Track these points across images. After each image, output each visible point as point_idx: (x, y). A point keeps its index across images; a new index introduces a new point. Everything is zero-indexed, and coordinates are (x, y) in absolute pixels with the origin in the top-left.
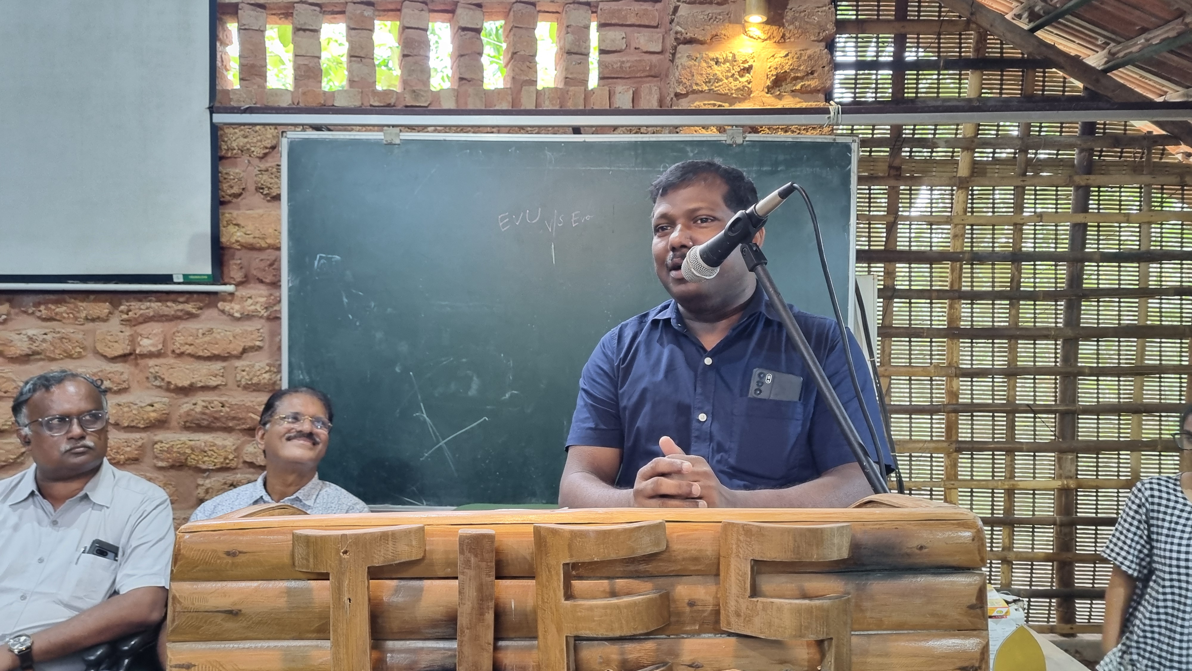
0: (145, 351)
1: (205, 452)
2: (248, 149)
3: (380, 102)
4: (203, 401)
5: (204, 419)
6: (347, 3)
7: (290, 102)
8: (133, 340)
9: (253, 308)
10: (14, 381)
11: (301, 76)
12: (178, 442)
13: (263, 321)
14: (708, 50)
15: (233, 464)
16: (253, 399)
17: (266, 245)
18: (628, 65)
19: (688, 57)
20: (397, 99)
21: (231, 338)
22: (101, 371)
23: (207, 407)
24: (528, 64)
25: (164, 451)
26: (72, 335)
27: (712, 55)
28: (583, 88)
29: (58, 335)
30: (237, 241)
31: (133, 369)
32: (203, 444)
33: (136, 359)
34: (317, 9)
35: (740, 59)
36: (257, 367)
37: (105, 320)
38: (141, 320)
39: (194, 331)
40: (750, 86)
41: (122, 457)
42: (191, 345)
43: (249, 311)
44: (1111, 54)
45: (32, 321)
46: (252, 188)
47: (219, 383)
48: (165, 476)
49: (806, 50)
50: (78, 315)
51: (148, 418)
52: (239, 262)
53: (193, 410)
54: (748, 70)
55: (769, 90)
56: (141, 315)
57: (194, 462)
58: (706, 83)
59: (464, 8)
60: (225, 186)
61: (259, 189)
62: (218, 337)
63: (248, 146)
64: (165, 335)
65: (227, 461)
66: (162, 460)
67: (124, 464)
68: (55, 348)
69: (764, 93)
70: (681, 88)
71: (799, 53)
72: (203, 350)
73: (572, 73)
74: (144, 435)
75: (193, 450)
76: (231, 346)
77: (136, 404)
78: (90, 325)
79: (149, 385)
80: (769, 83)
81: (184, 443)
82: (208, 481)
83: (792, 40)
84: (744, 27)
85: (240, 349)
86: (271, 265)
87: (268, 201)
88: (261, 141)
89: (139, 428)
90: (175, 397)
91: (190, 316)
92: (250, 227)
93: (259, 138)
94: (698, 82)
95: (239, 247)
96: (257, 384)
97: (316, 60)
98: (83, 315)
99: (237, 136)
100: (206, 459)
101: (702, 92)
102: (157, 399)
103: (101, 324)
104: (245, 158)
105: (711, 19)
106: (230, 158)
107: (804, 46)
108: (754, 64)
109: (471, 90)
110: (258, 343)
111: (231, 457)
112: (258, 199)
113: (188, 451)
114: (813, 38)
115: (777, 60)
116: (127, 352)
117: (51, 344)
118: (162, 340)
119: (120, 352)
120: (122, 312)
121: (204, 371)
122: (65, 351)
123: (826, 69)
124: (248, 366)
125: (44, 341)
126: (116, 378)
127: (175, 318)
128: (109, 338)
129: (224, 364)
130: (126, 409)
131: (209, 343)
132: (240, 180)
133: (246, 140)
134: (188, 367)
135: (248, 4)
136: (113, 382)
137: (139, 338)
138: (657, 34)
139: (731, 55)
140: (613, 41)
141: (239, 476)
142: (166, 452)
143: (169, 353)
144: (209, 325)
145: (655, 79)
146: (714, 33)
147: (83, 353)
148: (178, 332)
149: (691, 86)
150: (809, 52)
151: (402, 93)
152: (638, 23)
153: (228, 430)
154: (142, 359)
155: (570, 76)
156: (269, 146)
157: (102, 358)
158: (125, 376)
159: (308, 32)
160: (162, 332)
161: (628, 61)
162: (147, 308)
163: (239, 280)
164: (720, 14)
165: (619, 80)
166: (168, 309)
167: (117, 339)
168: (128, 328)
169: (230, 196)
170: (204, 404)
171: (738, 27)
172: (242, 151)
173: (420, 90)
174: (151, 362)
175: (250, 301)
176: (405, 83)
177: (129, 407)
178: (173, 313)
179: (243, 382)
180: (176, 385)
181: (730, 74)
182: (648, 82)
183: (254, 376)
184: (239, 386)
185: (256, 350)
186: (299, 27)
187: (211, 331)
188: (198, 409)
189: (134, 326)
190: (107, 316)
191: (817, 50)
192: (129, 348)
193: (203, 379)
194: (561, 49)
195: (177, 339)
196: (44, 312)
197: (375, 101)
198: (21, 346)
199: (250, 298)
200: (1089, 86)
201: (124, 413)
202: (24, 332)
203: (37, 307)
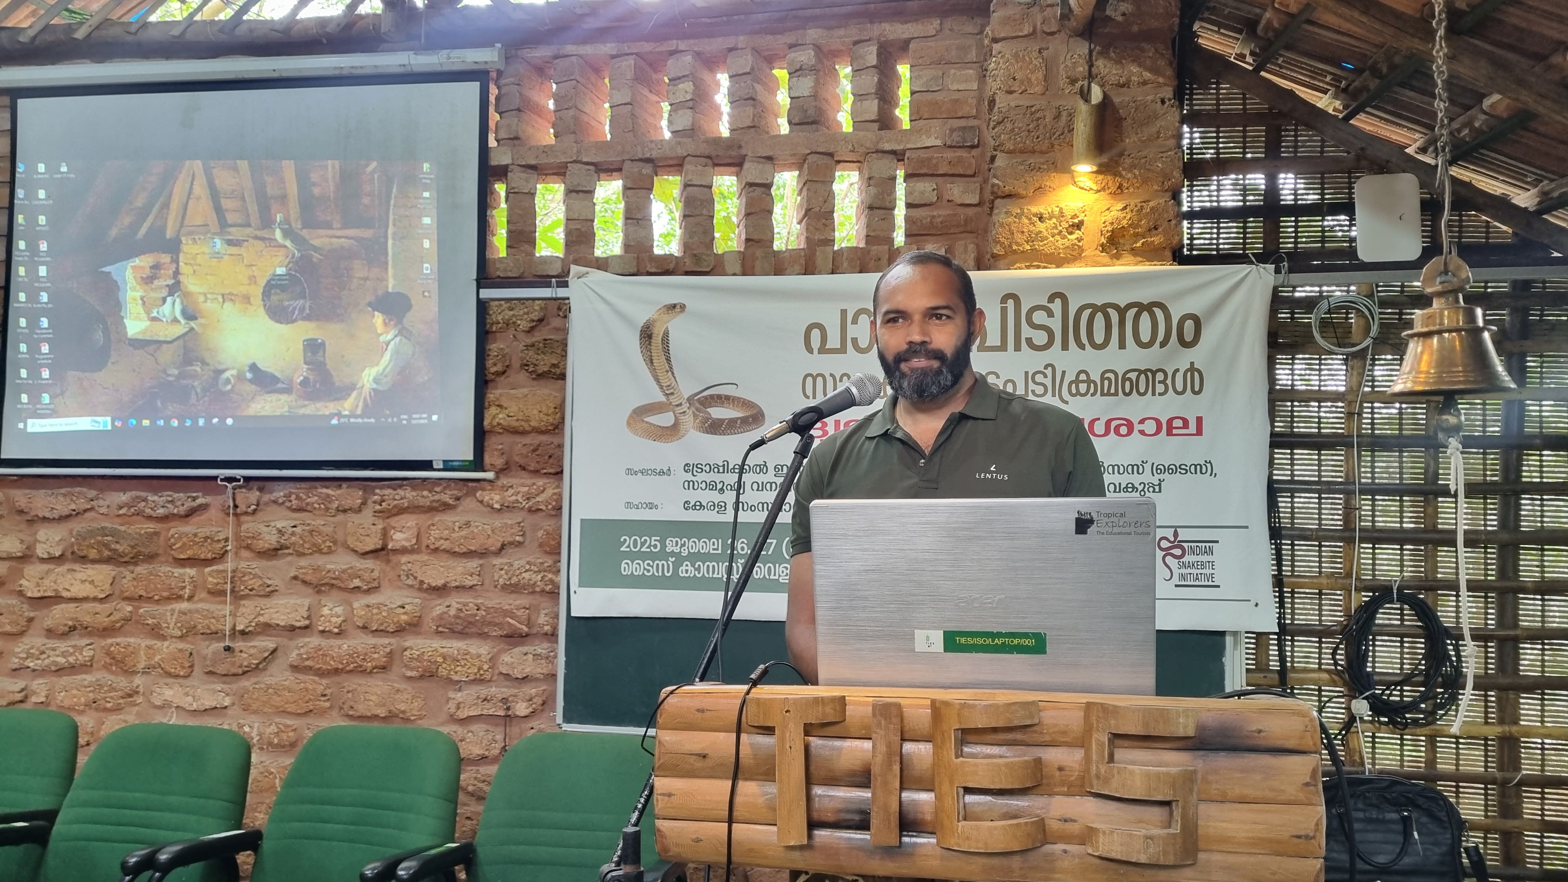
0: (398, 546)
1: (458, 661)
2: (514, 323)
3: (657, 268)
4: (457, 603)
5: (457, 624)
6: (624, 161)
7: (560, 270)
8: (385, 534)
9: (514, 498)
10: (260, 578)
11: (573, 242)
12: (430, 649)
13: (524, 514)
14: (1030, 203)
15: (488, 676)
16: (511, 602)
17: (530, 429)
18: (939, 220)
19: (1006, 213)
20: (677, 264)
21: (490, 533)
22: (351, 568)
23: (461, 610)
24: (824, 221)
25: (414, 658)
26: (322, 528)
27: (1034, 209)
28: (886, 247)
29: (308, 528)
30: (499, 424)
31: (383, 565)
32: (456, 652)
33: (388, 554)
34: (592, 168)
35: (1068, 214)
36: (516, 564)
37: (359, 510)
38: (395, 511)
39: (450, 524)
40: (1081, 244)
41: (369, 664)
42: (447, 539)
43: (509, 502)
44: (1544, 194)
45: (283, 512)
46: (516, 364)
47: (475, 583)
48: (414, 688)
49: (1149, 201)
50: (329, 506)
51: (398, 621)
52: (500, 447)
53: (446, 613)
54: (1079, 226)
55: (1103, 248)
56: (395, 506)
57: (445, 673)
58: (1027, 242)
59: (753, 161)
60: (489, 363)
61: (524, 366)
62: (476, 531)
63: (514, 319)
64: (419, 529)
65: (482, 672)
66: (412, 669)
67: (371, 672)
68: (304, 541)
69: (1098, 252)
70: (998, 247)
71: (1139, 205)
72: (459, 546)
73: (874, 231)
74: (393, 640)
75: (444, 658)
76: (490, 542)
77: (385, 606)
78: (341, 517)
79: (400, 584)
80: (1103, 240)
81: (436, 650)
82: (459, 694)
83: (1131, 190)
84: (1073, 178)
85: (499, 545)
86: (534, 451)
87: (534, 379)
88: (527, 313)
89: (388, 632)
90: (428, 597)
91: (446, 507)
92: (513, 409)
93: (526, 310)
94: (1019, 240)
95: (501, 431)
96: (516, 585)
97: (589, 223)
98: (335, 505)
99: (502, 308)
100: (459, 668)
101: (1023, 252)
102: (408, 600)
103: (354, 515)
104: (511, 332)
105: (1032, 169)
106: (495, 332)
107: (1146, 198)
108: (1085, 219)
109: (759, 253)
110: (518, 538)
111: (486, 667)
112: (523, 377)
113: (440, 659)
114: (1156, 187)
115: (1112, 213)
116: (379, 546)
117: (301, 538)
118: (416, 534)
119: (371, 547)
120: (375, 502)
121: (460, 569)
122: (314, 545)
123: (1173, 222)
124: (506, 564)
125: (293, 534)
126: (366, 576)
127: (431, 509)
128: (361, 531)
129: (481, 562)
130: (375, 611)
131: (466, 538)
132: (504, 356)
133: (512, 313)
134: (442, 564)
135: (519, 165)
136: (363, 580)
137: (392, 532)
138: (974, 184)
139: (1058, 209)
140: (922, 193)
141: (494, 689)
142: (416, 659)
143: (423, 548)
144: (466, 519)
145: (972, 235)
146: (1037, 185)
147: (333, 548)
148: (433, 525)
149: (1010, 246)
150: (1151, 204)
151: (683, 257)
152: (950, 172)
153: (483, 636)
154: (394, 554)
155: (872, 234)
156: (536, 319)
157: (352, 553)
158: (376, 574)
159: (581, 194)
160: (417, 524)
161: (939, 216)
162: (402, 499)
163: (499, 467)
164: (1043, 164)
165: (929, 238)
166: (423, 500)
167: (369, 533)
168: (381, 521)
169: (493, 374)
170: (459, 606)
171: (1066, 177)
172: (508, 325)
173: (702, 254)
174: (404, 559)
175: (511, 491)
176: (686, 246)
177: (379, 608)
178: (428, 504)
179: (501, 581)
180: (429, 584)
181: (1056, 231)
182: (962, 239)
183: (513, 575)
184: (496, 587)
185: (516, 546)
186: (572, 188)
187: (468, 524)
188: (453, 612)
189: (388, 518)
190: (360, 507)
191: (1162, 201)
192: (381, 542)
193: (459, 578)
194: (862, 203)
195: (432, 532)
196: (294, 502)
197: (652, 267)
198: (270, 539)
199: (511, 487)
200: (1519, 232)
201: (373, 614)
202: (273, 524)
203: (288, 496)
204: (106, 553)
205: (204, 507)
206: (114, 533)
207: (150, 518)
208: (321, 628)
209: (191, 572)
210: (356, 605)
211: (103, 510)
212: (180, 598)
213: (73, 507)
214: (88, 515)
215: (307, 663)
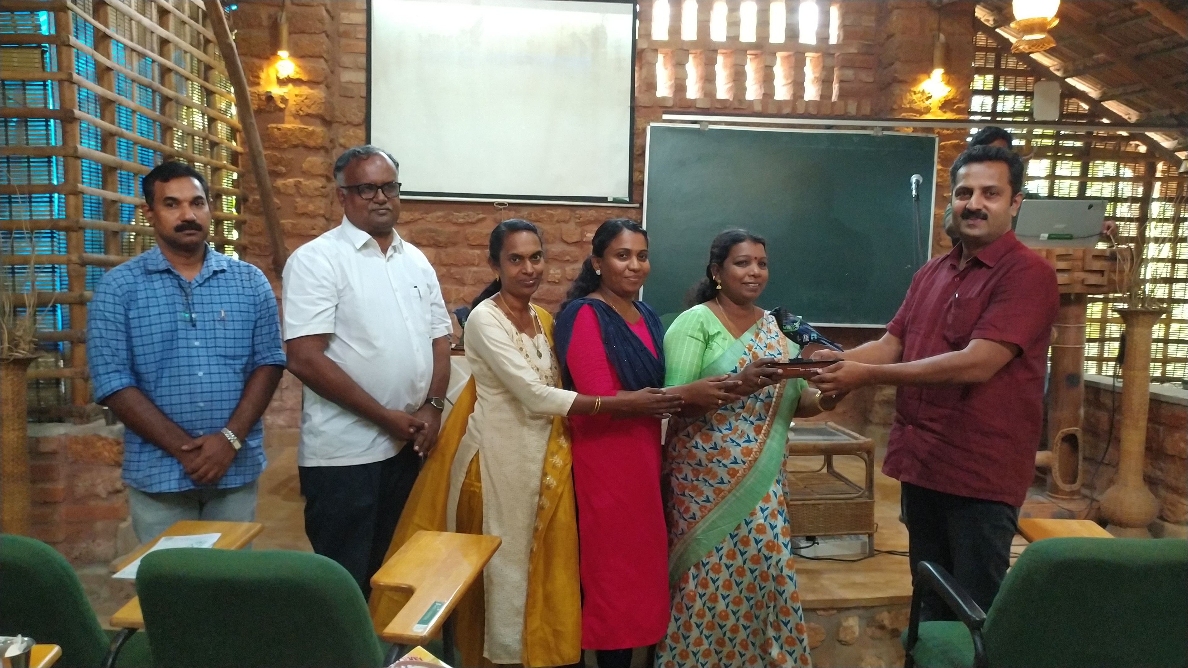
3: (720, 107)
7: (671, 106)
8: (582, 234)
11: (675, 89)
14: (910, 86)
18: (855, 89)
19: (899, 89)
20: (730, 106)
22: (565, 250)
24: (801, 86)
26: (550, 230)
27: (912, 89)
28: (829, 101)
30: (640, 180)
31: (580, 249)
33: (582, 244)
35: (926, 92)
37: (568, 221)
38: (587, 222)
40: (931, 107)
50: (553, 219)
52: (640, 192)
54: (930, 98)
55: (941, 108)
56: (588, 220)
58: (908, 104)
69: (937, 110)
70: (896, 107)
71: (956, 88)
73: (824, 92)
78: (558, 225)
80: (940, 105)
83: (952, 83)
84: (933, 75)
94: (905, 103)
95: (641, 184)
97: (684, 81)
98: (556, 219)
101: (907, 109)
103: (564, 224)
108: (934, 95)
115: (945, 93)
116: (579, 240)
119: (575, 240)
120: (577, 218)
126: (573, 254)
128: (571, 232)
136: (571, 256)
137: (586, 233)
139: (922, 90)
140: (847, 76)
147: (555, 240)
149: (900, 105)
151: (732, 104)
152: (861, 66)
155: (823, 94)
157: (564, 243)
158: (578, 253)
159: (680, 65)
161: (855, 87)
162: (591, 216)
165: (850, 97)
167: (575, 233)
168: (579, 227)
169: (637, 155)
176: (735, 96)
181: (921, 100)
182: (866, 99)
189: (583, 226)
190: (568, 219)
192: (581, 238)
194: (818, 79)
197: (717, 107)
200: (1090, 108)
203: (530, 214)
204: (432, 242)
205: (483, 219)
206: (435, 231)
207: (456, 224)
208: (549, 280)
209: (478, 252)
210: (567, 269)
211: (429, 219)
212: (473, 265)
213: (412, 217)
214: (420, 221)
215: (542, 297)
